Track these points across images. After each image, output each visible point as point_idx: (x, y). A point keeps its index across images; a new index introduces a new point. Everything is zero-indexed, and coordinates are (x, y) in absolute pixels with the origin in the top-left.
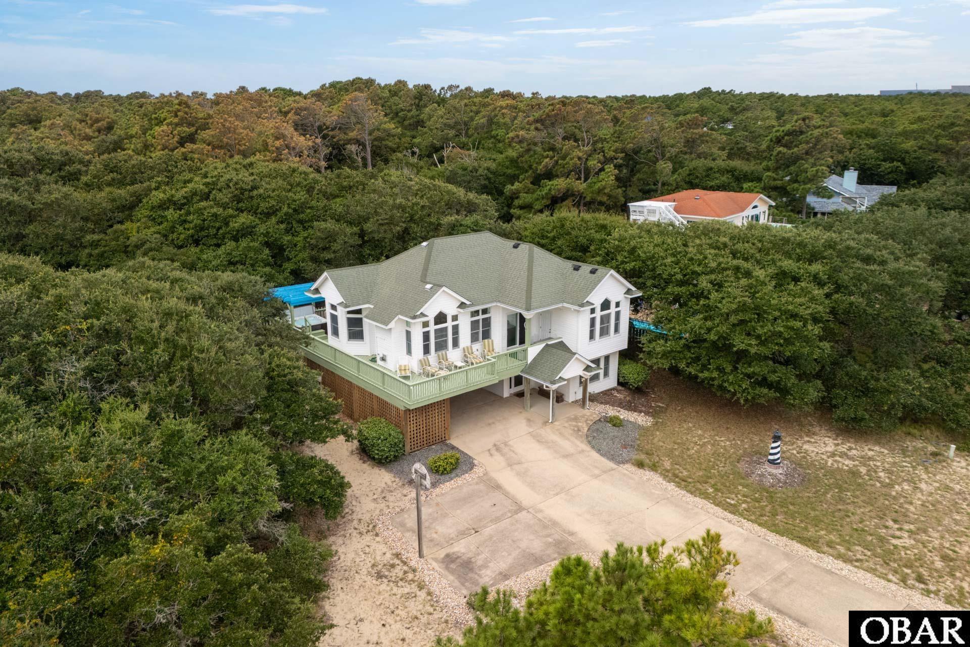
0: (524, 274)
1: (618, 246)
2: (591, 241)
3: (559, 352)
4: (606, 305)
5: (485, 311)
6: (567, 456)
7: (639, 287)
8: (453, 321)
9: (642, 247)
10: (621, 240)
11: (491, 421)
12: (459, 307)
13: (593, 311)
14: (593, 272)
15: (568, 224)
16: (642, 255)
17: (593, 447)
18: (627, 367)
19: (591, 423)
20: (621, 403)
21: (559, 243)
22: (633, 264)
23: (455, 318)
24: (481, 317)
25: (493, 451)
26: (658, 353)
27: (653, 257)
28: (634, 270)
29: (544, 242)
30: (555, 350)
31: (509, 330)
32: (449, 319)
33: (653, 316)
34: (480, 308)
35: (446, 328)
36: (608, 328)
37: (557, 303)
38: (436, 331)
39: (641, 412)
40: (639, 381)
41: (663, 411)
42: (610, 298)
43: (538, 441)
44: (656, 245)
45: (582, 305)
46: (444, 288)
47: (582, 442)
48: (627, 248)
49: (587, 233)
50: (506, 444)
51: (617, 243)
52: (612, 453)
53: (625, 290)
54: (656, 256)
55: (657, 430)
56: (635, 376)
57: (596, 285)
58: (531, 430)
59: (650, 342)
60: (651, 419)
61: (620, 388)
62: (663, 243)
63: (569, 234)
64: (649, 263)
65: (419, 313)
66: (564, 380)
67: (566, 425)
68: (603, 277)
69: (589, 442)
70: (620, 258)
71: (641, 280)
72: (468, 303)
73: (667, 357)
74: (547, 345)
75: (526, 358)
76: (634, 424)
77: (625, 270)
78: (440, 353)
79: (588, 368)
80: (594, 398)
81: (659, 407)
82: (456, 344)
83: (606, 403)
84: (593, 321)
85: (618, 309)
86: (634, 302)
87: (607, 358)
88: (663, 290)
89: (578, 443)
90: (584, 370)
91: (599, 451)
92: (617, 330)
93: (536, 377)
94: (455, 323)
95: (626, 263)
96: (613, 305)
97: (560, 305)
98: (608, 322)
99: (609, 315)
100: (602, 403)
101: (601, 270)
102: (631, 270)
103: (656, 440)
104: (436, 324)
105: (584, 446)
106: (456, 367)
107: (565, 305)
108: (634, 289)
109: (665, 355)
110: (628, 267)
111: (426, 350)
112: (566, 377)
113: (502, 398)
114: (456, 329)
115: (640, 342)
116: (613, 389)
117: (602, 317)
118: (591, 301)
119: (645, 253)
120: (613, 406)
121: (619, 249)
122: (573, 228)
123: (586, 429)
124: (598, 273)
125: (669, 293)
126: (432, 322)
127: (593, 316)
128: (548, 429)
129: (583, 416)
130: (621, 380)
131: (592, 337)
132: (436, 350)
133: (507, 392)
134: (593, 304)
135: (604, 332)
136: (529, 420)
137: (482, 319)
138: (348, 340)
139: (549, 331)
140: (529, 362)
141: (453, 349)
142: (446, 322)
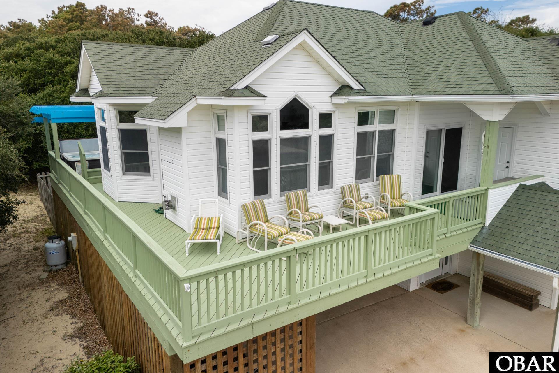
8: (321, 125)
23: (326, 119)
24: (377, 127)
32: (314, 119)
35: (306, 140)
46: (305, 36)
65: (241, 85)
72: (356, 86)
74: (523, 187)
78: (292, 194)
94: (326, 131)
104: (284, 127)
106: (327, 227)
111: (261, 184)
113: (409, 291)
114: (326, 145)
126: (275, 121)
132: (284, 189)
137: (380, 132)
138: (124, 174)
139: (507, 165)
140: (487, 224)
141: (319, 189)
142: (305, 125)
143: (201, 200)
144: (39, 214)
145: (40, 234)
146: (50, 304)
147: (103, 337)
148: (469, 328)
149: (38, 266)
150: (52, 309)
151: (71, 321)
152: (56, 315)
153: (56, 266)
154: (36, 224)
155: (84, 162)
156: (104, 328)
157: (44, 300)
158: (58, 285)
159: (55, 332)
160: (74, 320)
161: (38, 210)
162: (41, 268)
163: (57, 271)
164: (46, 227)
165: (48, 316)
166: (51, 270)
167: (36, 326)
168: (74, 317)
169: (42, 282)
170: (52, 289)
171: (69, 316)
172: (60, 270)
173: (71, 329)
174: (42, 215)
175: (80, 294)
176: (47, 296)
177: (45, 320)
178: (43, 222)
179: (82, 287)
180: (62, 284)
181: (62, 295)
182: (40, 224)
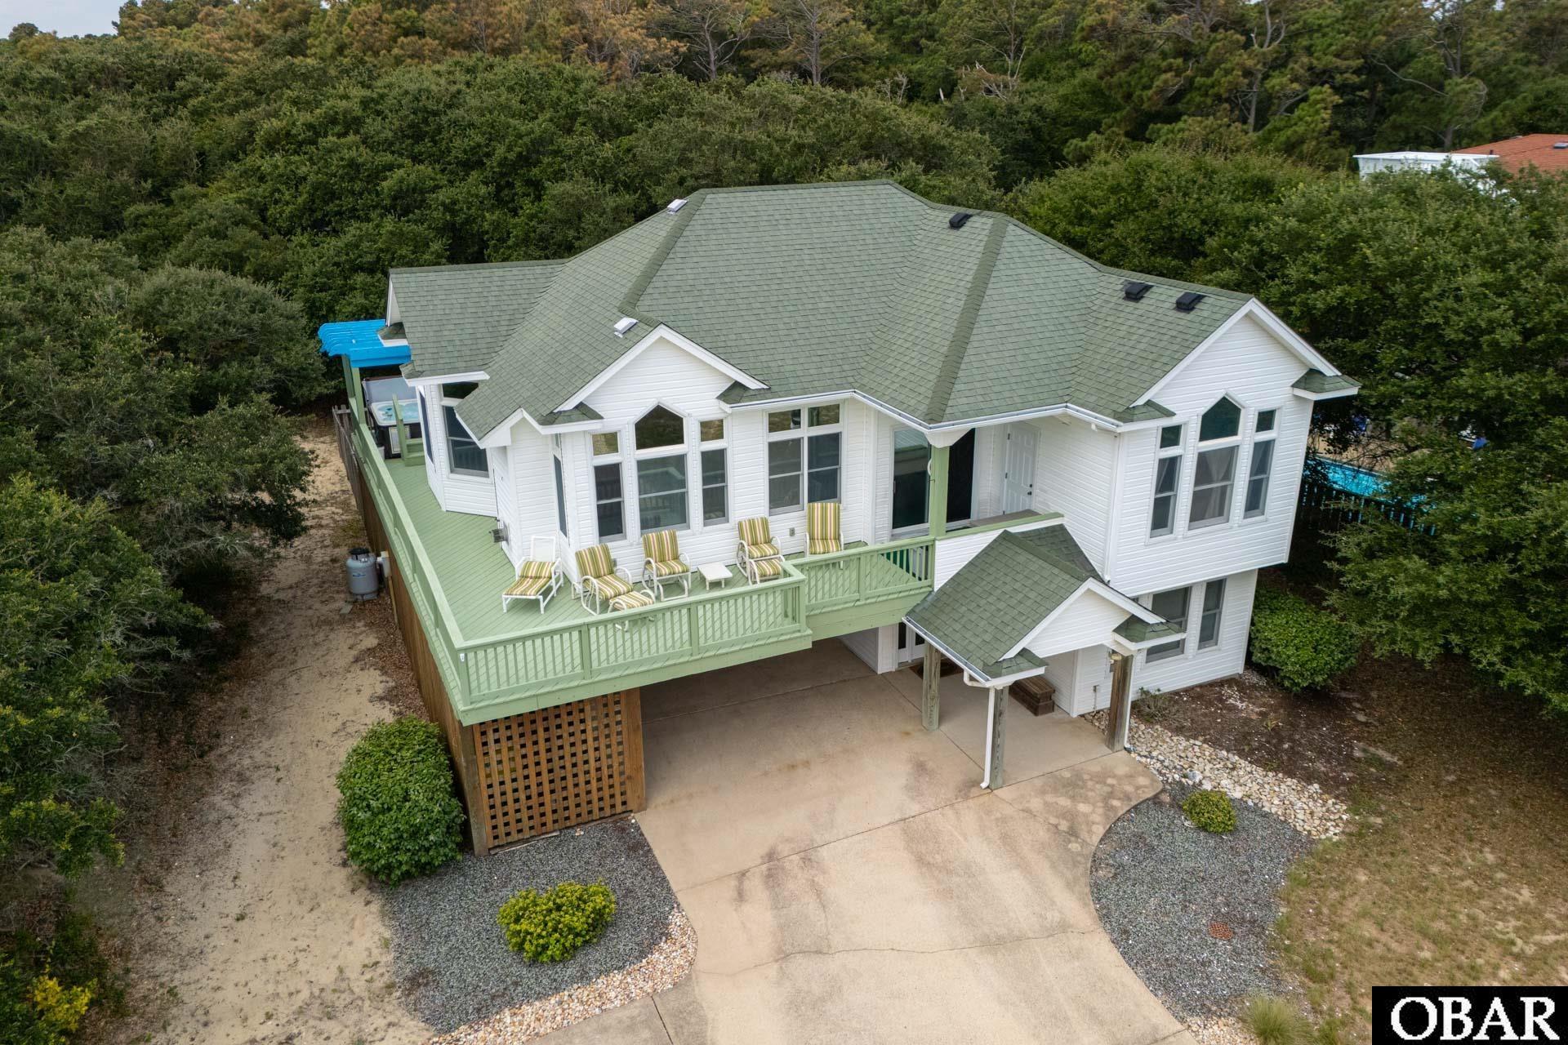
0: (956, 304)
1: (1296, 236)
2: (1214, 223)
3: (1036, 564)
4: (1221, 418)
5: (818, 415)
6: (997, 943)
7: (1349, 366)
8: (705, 437)
9: (1377, 236)
10: (1307, 218)
11: (801, 755)
12: (725, 397)
13: (1171, 436)
14: (1186, 305)
15: (1152, 179)
16: (1378, 261)
17: (1104, 916)
18: (1280, 619)
19: (1120, 806)
20: (1245, 737)
21: (1119, 230)
22: (1339, 291)
23: (711, 430)
24: (805, 432)
25: (755, 885)
26: (1397, 602)
27: (1416, 266)
28: (1339, 309)
29: (1077, 231)
30: (1023, 557)
31: (899, 481)
32: (691, 430)
33: (1391, 465)
34: (804, 402)
35: (680, 461)
36: (1224, 495)
37: (1043, 403)
38: (642, 465)
39: (1309, 778)
40: (1314, 672)
41: (1393, 780)
42: (1239, 397)
43: (921, 860)
44: (1430, 232)
45: (1127, 415)
46: (662, 332)
47: (1069, 886)
48: (1325, 239)
49: (1208, 201)
50: (808, 858)
51: (1292, 223)
52: (1171, 951)
53: (1300, 373)
54: (1427, 264)
55: (1361, 863)
56: (1306, 654)
57: (1187, 348)
58: (915, 808)
59: (1370, 554)
60: (1341, 810)
61: (1254, 678)
62: (1457, 225)
63: (1154, 204)
64: (1398, 288)
65: (569, 405)
66: (1036, 662)
67: (1036, 804)
68: (1216, 324)
69: (1097, 890)
70: (1293, 272)
71: (1360, 346)
72: (752, 384)
73: (1431, 622)
74: (1006, 536)
75: (927, 572)
76: (1280, 825)
77: (1308, 310)
78: (652, 535)
79: (1130, 627)
80: (1152, 709)
81: (1380, 762)
82: (715, 505)
83: (1192, 733)
84: (1168, 473)
85: (1264, 436)
86: (1324, 414)
87: (1215, 589)
88: (1440, 380)
89: (1056, 887)
90: (1117, 630)
91: (1122, 937)
92: (1255, 502)
93: (944, 638)
94: (713, 445)
95: (1316, 287)
96: (1248, 421)
97: (1057, 411)
98: (1228, 475)
99: (1231, 453)
100: (1179, 730)
101: (1214, 299)
102: (1330, 309)
103: (1353, 904)
104: (641, 444)
105: (1076, 909)
106: (701, 582)
107: (1074, 410)
108: (1329, 370)
109: (1425, 611)
110: (1320, 300)
111: (610, 521)
112: (1041, 652)
113: (874, 672)
114: (714, 464)
115: (1332, 553)
116: (1230, 681)
117: (1203, 460)
118: (1160, 401)
119: (1387, 254)
120: (1215, 743)
121: (1296, 244)
122: (1165, 189)
123: (1099, 831)
124: (1203, 310)
125: (1461, 394)
126: (628, 438)
127: (1171, 452)
128: (969, 813)
129: (1100, 778)
130: (1258, 657)
131: (1161, 518)
132: (645, 524)
133: (887, 660)
134: (1170, 414)
135: (1207, 507)
136: (920, 768)
137: (810, 439)
138: (452, 471)
139: (1029, 490)
140: (936, 589)
141: (705, 525)
142: (679, 439)
143: (533, 537)
144: (337, 488)
145: (340, 533)
146: (354, 652)
147: (419, 702)
148: (920, 730)
149: (338, 592)
150: (357, 660)
151: (381, 679)
152: (362, 669)
153: (362, 595)
154: (333, 509)
155: (402, 427)
156: (421, 692)
157: (346, 647)
158: (365, 626)
159: (359, 691)
160: (384, 678)
161: (337, 478)
162: (342, 596)
163: (364, 603)
164: (350, 517)
165: (352, 669)
166: (356, 601)
167: (335, 682)
168: (385, 673)
169: (344, 620)
170: (357, 631)
171: (378, 672)
172: (368, 601)
173: (380, 690)
174: (343, 491)
175: (395, 642)
176: (350, 641)
177: (348, 675)
178: (345, 505)
179: (398, 631)
180: (370, 625)
181: (371, 641)
182: (340, 511)
